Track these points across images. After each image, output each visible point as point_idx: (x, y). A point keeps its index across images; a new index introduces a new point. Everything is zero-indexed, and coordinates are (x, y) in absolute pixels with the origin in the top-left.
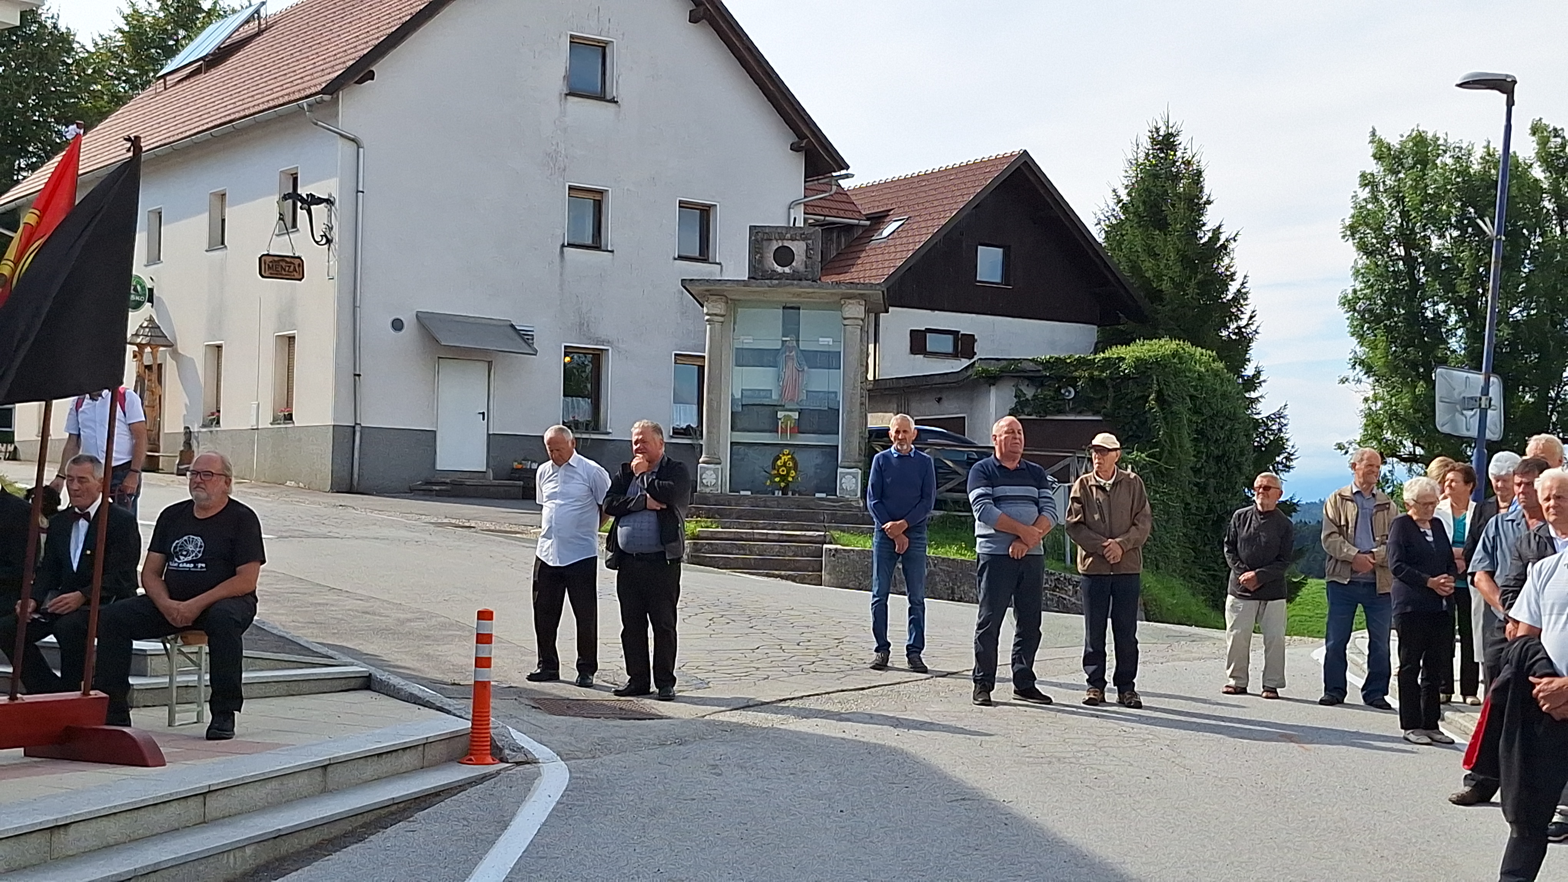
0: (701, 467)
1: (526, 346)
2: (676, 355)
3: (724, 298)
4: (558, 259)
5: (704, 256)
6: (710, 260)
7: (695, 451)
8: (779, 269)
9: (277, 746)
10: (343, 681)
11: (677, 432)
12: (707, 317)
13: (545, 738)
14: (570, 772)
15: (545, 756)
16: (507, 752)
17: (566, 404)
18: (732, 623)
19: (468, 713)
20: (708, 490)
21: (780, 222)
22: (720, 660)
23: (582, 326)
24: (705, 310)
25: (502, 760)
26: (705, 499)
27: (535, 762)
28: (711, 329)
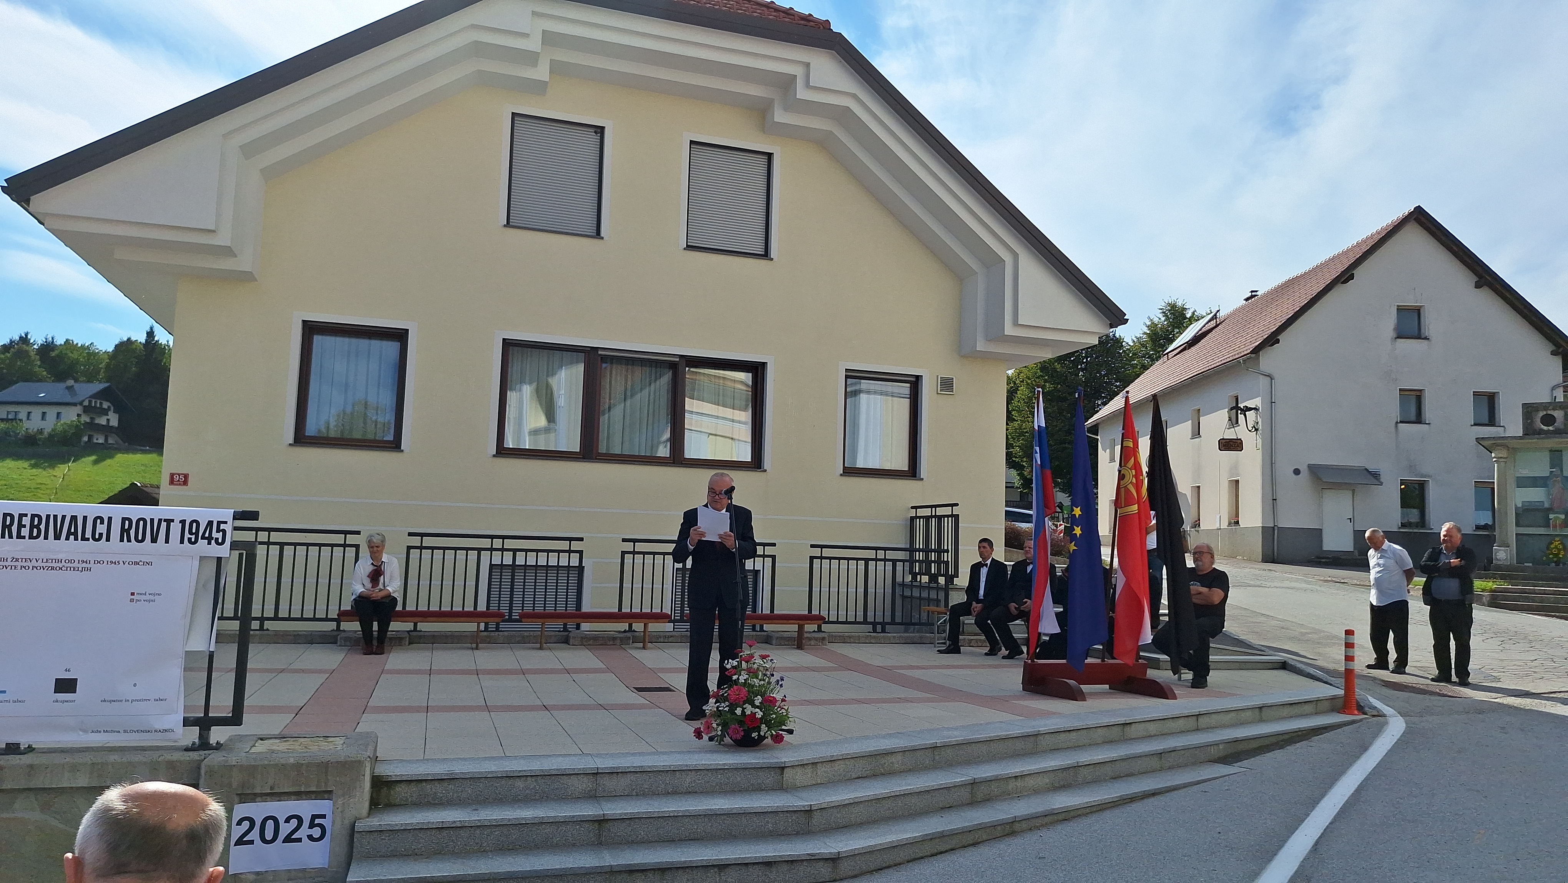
0: (1495, 549)
1: (1376, 481)
2: (1475, 482)
3: (1506, 448)
4: (1393, 430)
5: (1492, 421)
6: (1497, 425)
7: (1490, 540)
8: (1545, 428)
9: (1236, 695)
10: (1271, 664)
11: (1478, 527)
12: (1494, 459)
13: (1391, 703)
14: (1406, 723)
15: (1389, 713)
16: (1367, 709)
17: (1402, 514)
18: (1518, 644)
19: (1342, 686)
20: (1499, 563)
21: (1546, 399)
22: (1508, 666)
23: (1411, 468)
24: (1493, 455)
25: (1366, 714)
26: (1499, 568)
27: (1384, 716)
28: (1498, 466)
